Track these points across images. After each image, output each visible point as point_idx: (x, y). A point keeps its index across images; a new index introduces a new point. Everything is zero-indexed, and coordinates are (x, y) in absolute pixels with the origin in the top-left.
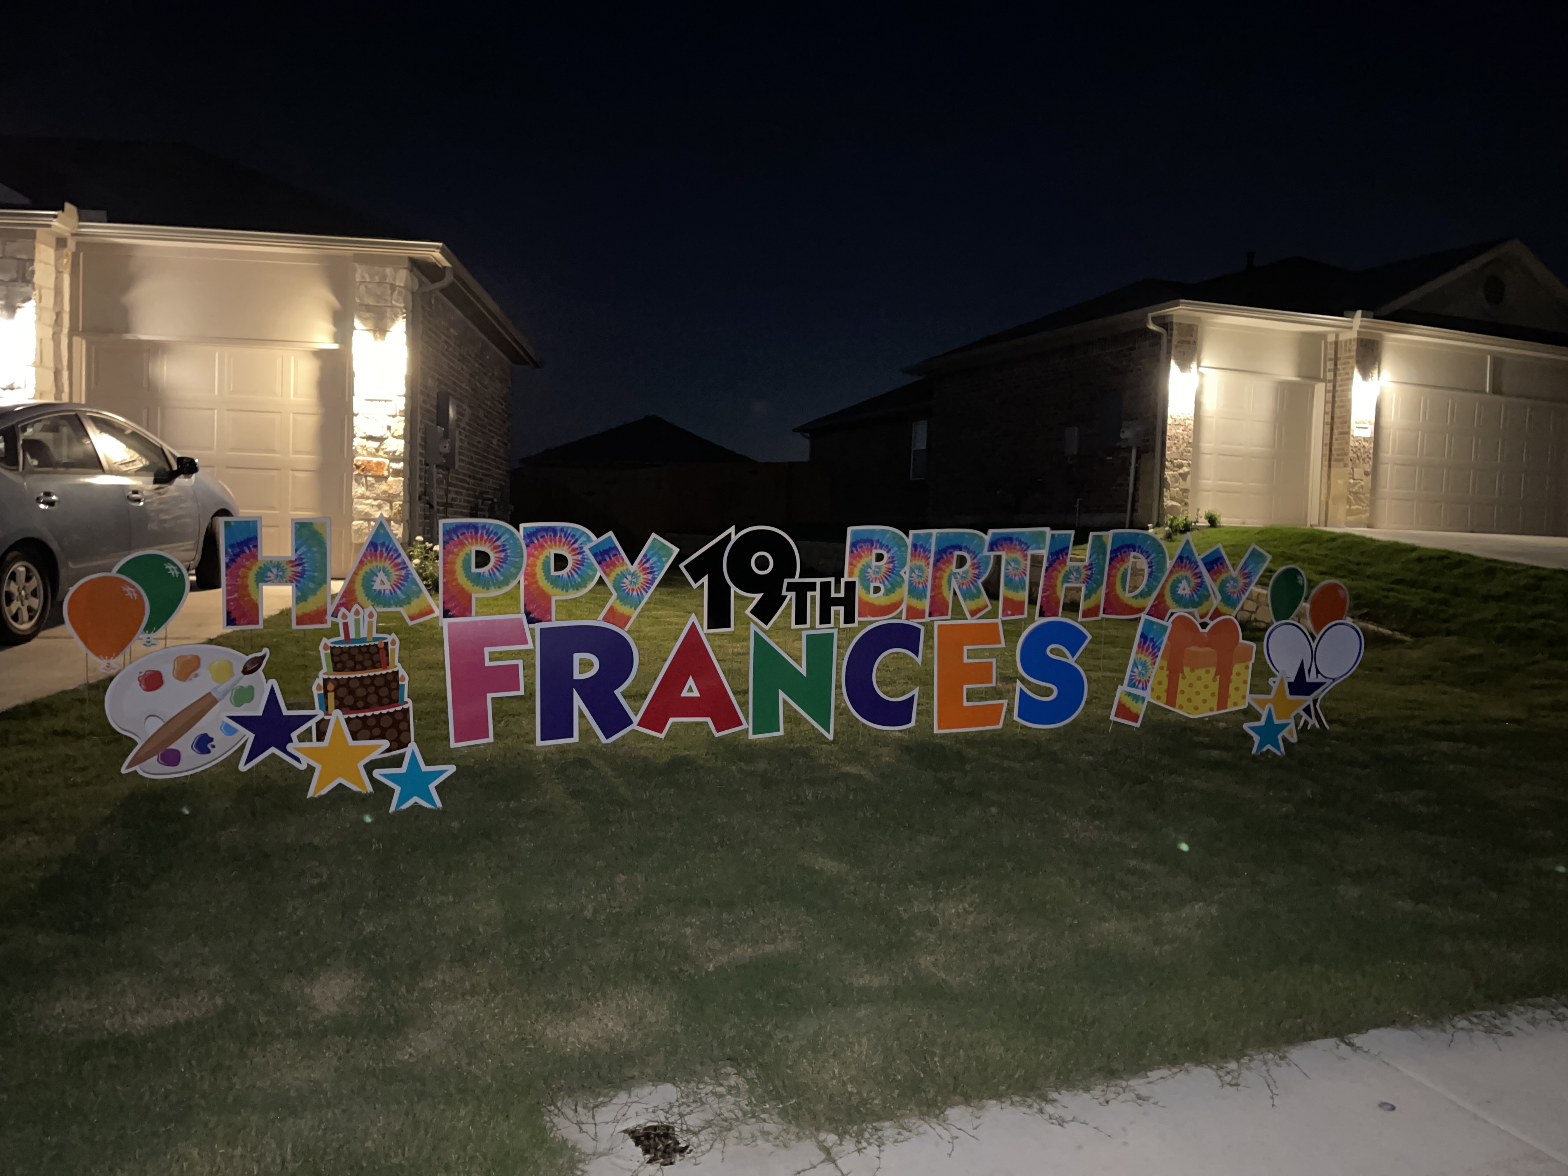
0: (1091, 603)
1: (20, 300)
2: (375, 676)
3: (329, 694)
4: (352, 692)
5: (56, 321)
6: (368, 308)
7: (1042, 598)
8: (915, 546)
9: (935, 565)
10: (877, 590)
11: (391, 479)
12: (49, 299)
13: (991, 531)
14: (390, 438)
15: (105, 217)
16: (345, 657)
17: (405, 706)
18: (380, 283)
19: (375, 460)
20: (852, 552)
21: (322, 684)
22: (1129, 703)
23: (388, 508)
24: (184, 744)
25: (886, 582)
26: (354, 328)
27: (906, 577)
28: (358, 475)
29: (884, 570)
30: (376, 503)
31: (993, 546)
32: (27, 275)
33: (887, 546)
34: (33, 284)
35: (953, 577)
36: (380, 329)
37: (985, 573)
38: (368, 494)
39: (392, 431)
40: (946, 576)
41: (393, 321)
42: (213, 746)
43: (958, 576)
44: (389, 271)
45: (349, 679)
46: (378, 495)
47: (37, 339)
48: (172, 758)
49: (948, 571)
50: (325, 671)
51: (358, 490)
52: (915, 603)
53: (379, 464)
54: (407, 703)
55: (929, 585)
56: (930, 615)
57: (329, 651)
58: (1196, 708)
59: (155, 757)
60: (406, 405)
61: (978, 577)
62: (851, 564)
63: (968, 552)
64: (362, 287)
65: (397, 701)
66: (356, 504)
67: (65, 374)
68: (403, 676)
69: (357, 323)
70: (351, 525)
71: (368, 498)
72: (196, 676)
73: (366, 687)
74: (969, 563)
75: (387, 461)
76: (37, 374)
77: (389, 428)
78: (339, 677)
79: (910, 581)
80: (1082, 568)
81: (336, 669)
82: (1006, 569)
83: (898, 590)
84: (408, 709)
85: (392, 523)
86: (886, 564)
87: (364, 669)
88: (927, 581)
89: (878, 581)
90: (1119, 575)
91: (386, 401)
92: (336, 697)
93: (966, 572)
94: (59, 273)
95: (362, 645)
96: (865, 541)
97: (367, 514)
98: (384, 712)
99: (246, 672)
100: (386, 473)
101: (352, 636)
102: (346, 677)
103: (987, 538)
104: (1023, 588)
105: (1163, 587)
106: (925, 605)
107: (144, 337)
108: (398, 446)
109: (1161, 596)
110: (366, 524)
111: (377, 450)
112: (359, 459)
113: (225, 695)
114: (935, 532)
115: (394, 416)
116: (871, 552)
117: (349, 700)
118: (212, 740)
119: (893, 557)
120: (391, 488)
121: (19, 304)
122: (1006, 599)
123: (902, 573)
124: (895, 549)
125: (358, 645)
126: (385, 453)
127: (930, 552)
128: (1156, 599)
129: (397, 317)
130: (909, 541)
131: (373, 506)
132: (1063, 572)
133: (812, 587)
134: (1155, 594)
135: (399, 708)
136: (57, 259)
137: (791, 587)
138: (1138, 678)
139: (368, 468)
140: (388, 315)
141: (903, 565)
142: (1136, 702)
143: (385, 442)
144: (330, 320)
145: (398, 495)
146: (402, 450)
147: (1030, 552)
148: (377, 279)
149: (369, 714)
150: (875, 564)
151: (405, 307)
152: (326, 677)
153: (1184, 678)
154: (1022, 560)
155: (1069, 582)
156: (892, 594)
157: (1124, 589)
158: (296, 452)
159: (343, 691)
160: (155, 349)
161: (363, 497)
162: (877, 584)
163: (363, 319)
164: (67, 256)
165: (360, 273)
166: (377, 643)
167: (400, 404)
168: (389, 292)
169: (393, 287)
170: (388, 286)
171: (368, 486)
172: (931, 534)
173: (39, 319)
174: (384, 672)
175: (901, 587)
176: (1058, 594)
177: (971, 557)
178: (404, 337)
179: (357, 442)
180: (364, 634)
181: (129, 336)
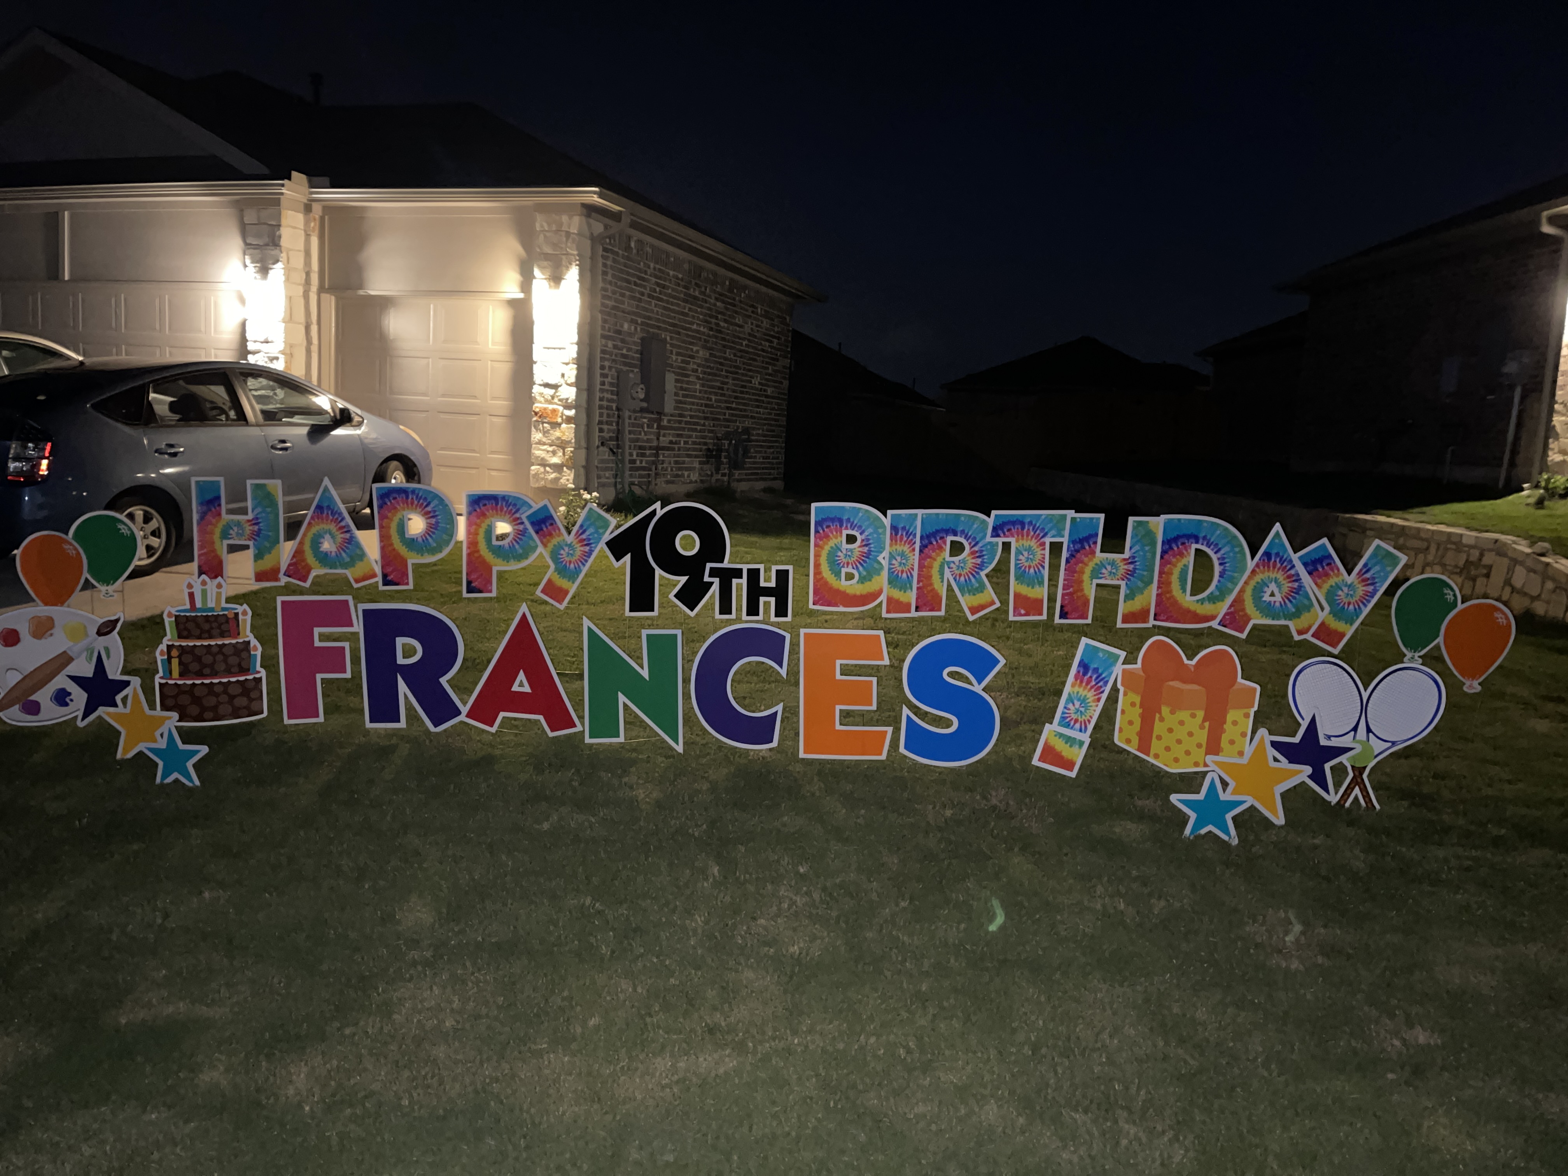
0: (1137, 604)
1: (271, 262)
2: (224, 645)
3: (173, 660)
4: (198, 659)
5: (306, 280)
6: (546, 257)
7: (1063, 595)
8: (894, 528)
9: (921, 551)
10: (849, 577)
11: (564, 426)
12: (298, 261)
13: (994, 513)
14: (564, 386)
15: (328, 184)
16: (190, 625)
17: (257, 676)
18: (558, 231)
19: (551, 407)
20: (817, 532)
21: (165, 650)
22: (1060, 746)
23: (561, 454)
24: (44, 696)
25: (861, 568)
26: (534, 278)
27: (885, 563)
28: (537, 421)
29: (856, 553)
30: (551, 449)
31: (996, 532)
32: (276, 239)
33: (860, 527)
34: (280, 246)
35: (946, 566)
36: (556, 279)
37: (990, 563)
38: (544, 440)
39: (566, 378)
40: (936, 565)
41: (568, 268)
42: (72, 700)
43: (952, 565)
44: (565, 218)
45: (195, 646)
46: (553, 441)
47: (286, 296)
48: (33, 708)
49: (940, 559)
50: (170, 637)
51: (536, 436)
52: (897, 594)
53: (554, 411)
54: (259, 672)
55: (915, 574)
56: (917, 609)
57: (173, 619)
58: (1176, 760)
59: (17, 706)
60: (579, 353)
61: (981, 567)
62: (816, 545)
63: (967, 538)
64: (542, 237)
65: (249, 670)
66: (535, 448)
67: (314, 328)
68: (255, 646)
69: (537, 272)
70: (529, 470)
71: (544, 444)
72: (51, 635)
73: (214, 655)
74: (967, 550)
75: (561, 408)
76: (286, 328)
77: (563, 375)
78: (184, 644)
79: (890, 569)
80: (1118, 561)
81: (180, 637)
82: (1017, 559)
83: (876, 579)
84: (260, 679)
85: (565, 469)
86: (860, 547)
87: (211, 637)
88: (913, 569)
89: (850, 566)
90: (1176, 572)
91: (560, 349)
92: (180, 663)
93: (964, 561)
94: (308, 236)
95: (210, 614)
96: (833, 520)
97: (543, 459)
98: (233, 679)
99: (100, 633)
100: (559, 420)
101: (199, 605)
102: (191, 644)
103: (990, 521)
104: (1041, 583)
105: (1242, 591)
106: (911, 597)
107: (372, 293)
108: (569, 393)
109: (1238, 601)
110: (542, 469)
111: (553, 397)
112: (537, 406)
113: (79, 656)
114: (920, 512)
115: (567, 364)
116: (841, 533)
117: (195, 667)
118: (69, 694)
119: (868, 540)
120: (564, 434)
121: (271, 266)
122: (1017, 596)
123: (880, 558)
124: (870, 530)
125: (204, 614)
126: (560, 400)
127: (915, 535)
128: (1231, 606)
129: (571, 264)
130: (887, 522)
131: (548, 452)
132: (1091, 565)
133: (738, 573)
134: (1230, 599)
135: (250, 677)
136: (307, 223)
137: (714, 573)
138: (1074, 716)
139: (545, 415)
140: (564, 263)
141: (881, 550)
142: (1071, 746)
143: (560, 389)
144: (518, 269)
145: (570, 442)
146: (574, 398)
147: (1048, 540)
148: (554, 228)
149: (216, 681)
150: (845, 546)
151: (578, 255)
152: (170, 643)
153: (1162, 719)
154: (1039, 552)
155: (1101, 578)
156: (869, 583)
157: (1184, 590)
158: (493, 398)
159: (187, 658)
160: (384, 303)
161: (540, 443)
162: (850, 570)
163: (542, 268)
164: (315, 219)
165: (540, 223)
166: (226, 613)
167: (572, 351)
168: (564, 239)
169: (568, 234)
170: (563, 234)
171: (545, 433)
172: (916, 515)
173: (288, 279)
174: (234, 641)
175: (879, 574)
176: (1086, 592)
177: (970, 544)
178: (577, 285)
179: (536, 390)
180: (211, 604)
181: (361, 292)
